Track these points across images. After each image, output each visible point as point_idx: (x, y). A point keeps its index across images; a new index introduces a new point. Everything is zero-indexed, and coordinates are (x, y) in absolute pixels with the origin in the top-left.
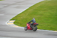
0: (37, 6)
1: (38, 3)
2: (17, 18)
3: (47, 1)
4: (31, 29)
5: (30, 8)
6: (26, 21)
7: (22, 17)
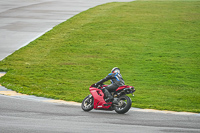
0: (83, 22)
1: (85, 12)
2: (12, 63)
3: (116, 5)
4: (109, 106)
5: (59, 28)
6: (42, 73)
7: (28, 60)
